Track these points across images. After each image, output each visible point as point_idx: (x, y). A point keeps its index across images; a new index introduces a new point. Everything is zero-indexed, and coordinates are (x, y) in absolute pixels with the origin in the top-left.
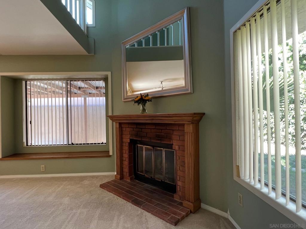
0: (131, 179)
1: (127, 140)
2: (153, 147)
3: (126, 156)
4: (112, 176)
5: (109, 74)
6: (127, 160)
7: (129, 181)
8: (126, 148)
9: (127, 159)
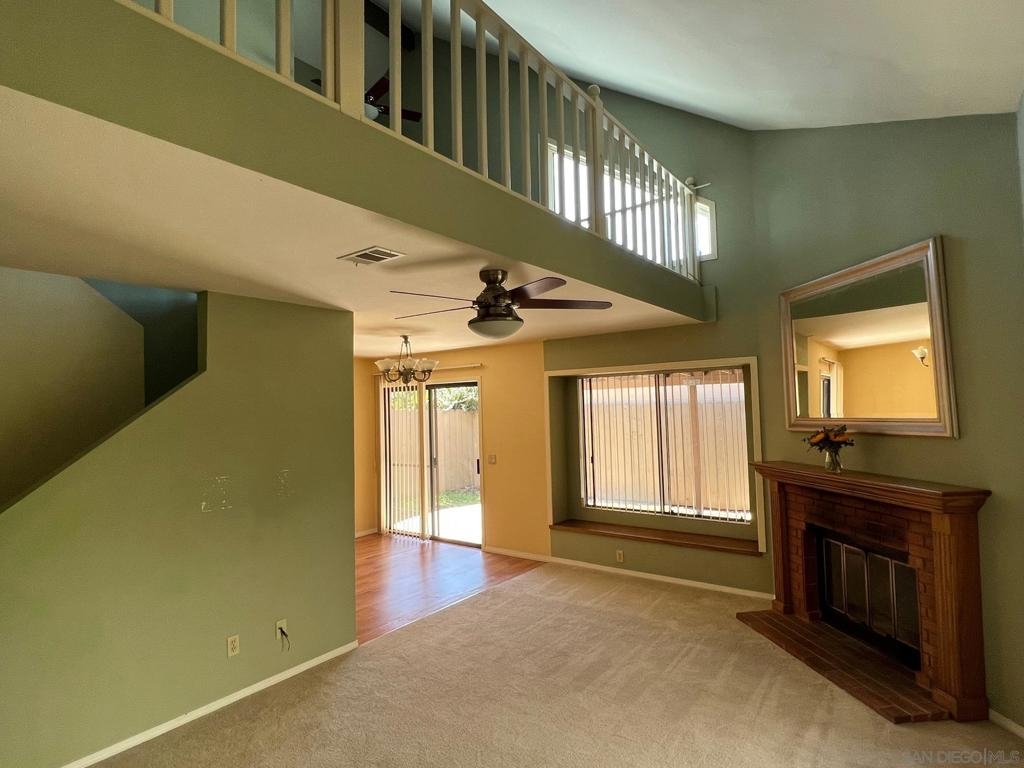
0: (813, 617)
1: (799, 523)
2: (867, 550)
3: (798, 560)
4: (765, 602)
5: (752, 361)
6: (801, 571)
7: (807, 620)
8: (797, 542)
9: (800, 568)
